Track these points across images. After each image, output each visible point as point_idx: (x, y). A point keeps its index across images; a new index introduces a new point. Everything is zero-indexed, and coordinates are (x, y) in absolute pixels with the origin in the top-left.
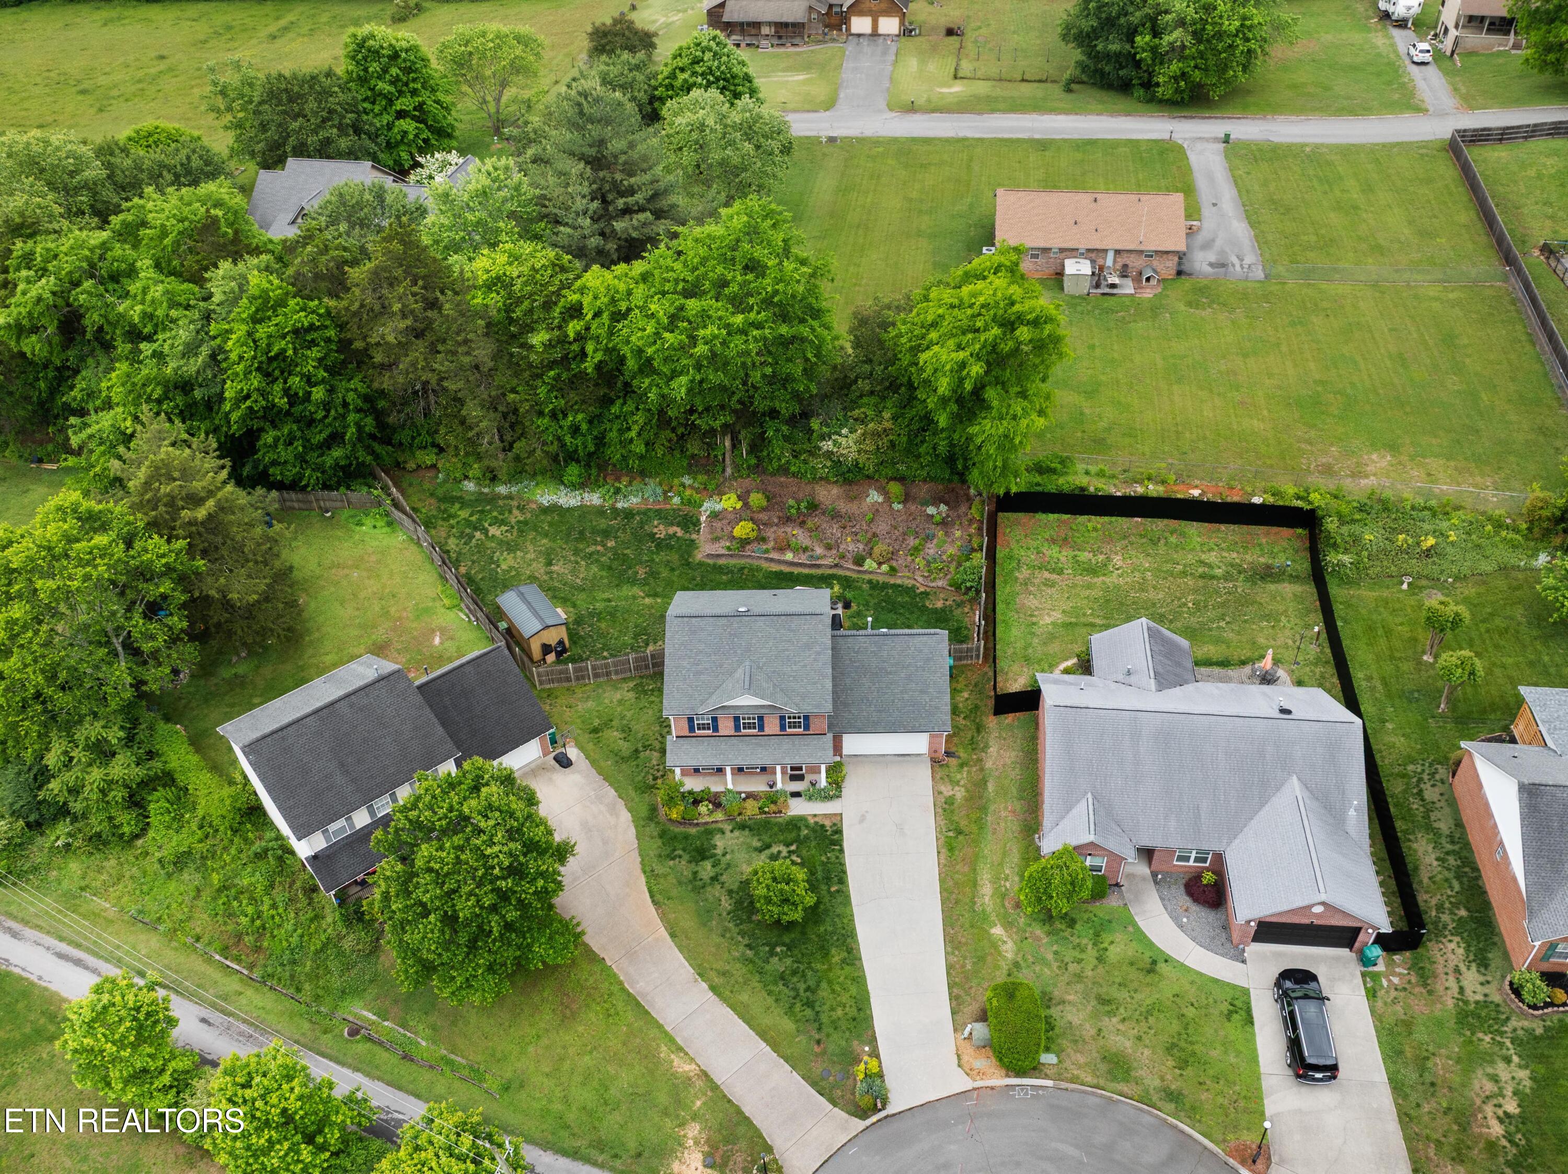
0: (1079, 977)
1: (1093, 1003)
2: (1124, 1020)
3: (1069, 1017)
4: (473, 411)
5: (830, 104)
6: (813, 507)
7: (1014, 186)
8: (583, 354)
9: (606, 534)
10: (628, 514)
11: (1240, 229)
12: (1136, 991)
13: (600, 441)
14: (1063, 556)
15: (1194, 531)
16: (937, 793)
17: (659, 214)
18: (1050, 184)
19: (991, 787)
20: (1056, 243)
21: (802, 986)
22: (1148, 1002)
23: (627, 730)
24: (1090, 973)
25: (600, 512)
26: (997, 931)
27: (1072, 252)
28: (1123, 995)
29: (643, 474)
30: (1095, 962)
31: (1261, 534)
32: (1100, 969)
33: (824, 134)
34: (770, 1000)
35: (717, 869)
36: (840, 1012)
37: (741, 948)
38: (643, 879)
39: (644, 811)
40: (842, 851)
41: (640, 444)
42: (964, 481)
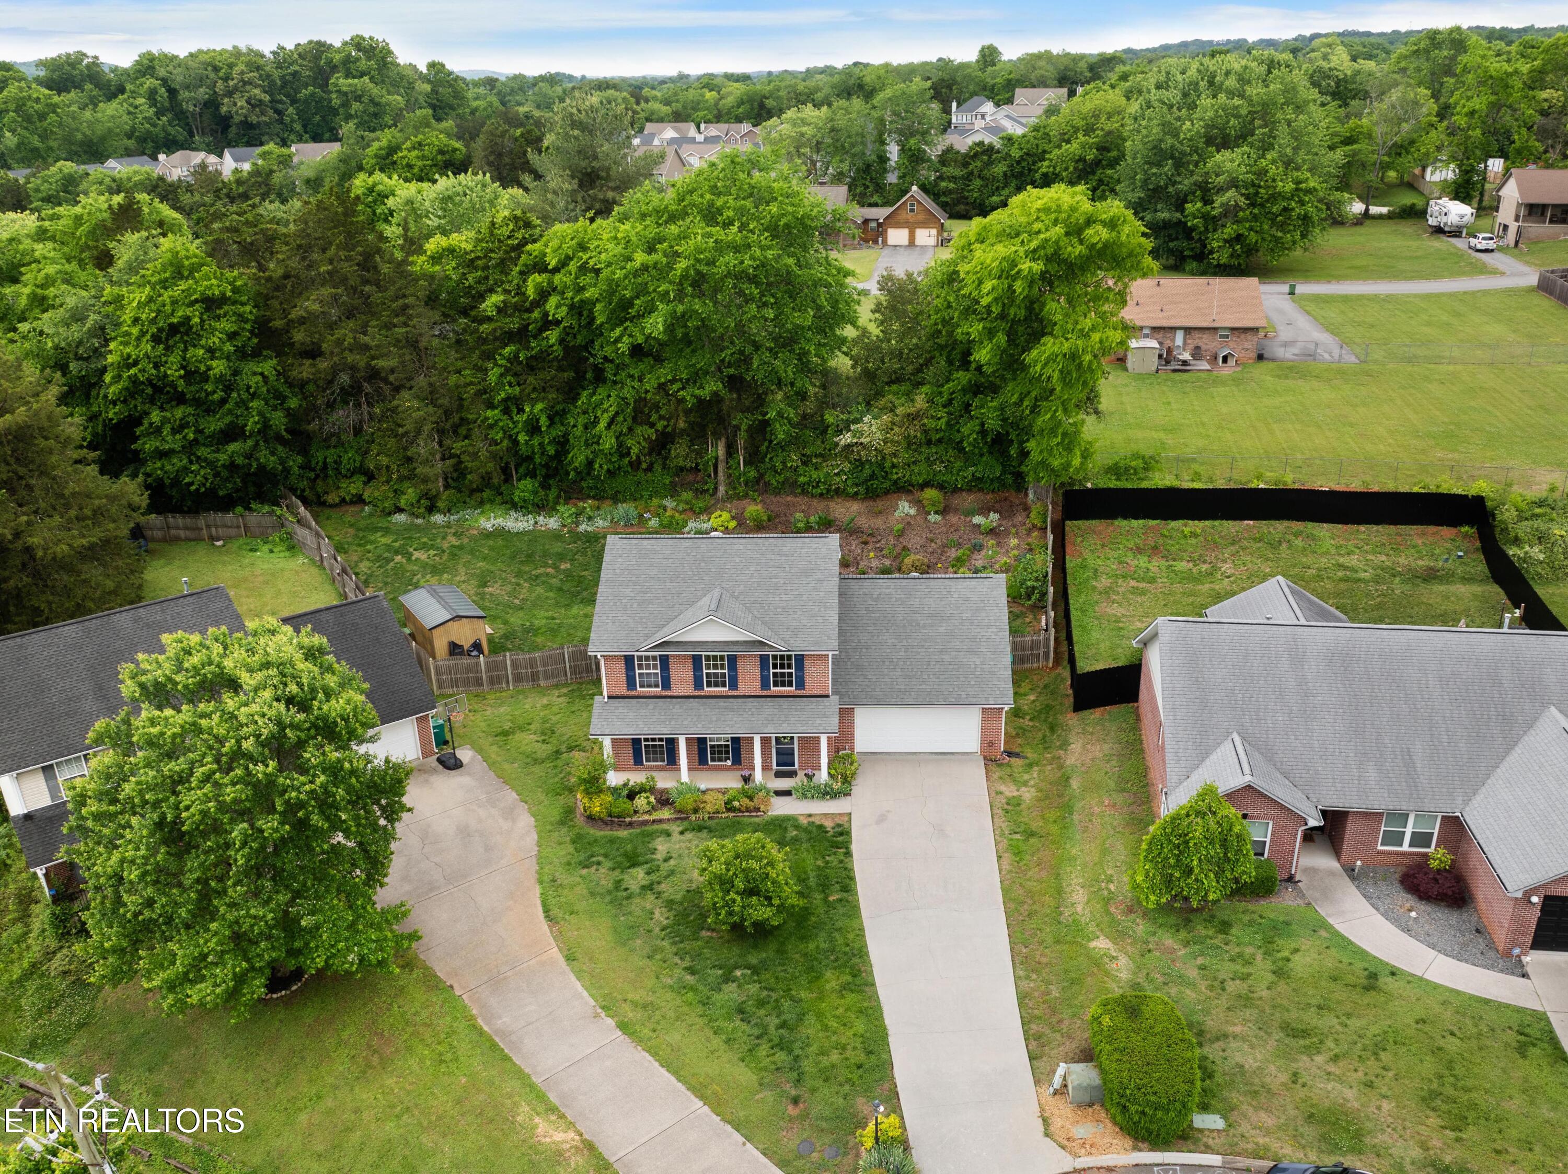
0: (1246, 1000)
1: (1278, 1035)
2: (1335, 1059)
3: (1238, 1058)
6: (827, 520)
9: (561, 557)
11: (1323, 336)
12: (1349, 1015)
13: (561, 444)
14: (1154, 566)
15: (1324, 532)
16: (994, 794)
19: (1075, 784)
21: (773, 1021)
22: (1374, 1029)
23: (547, 733)
24: (1265, 993)
25: (556, 536)
26: (1102, 944)
27: (1136, 332)
28: (1329, 1021)
30: (1272, 977)
31: (1415, 535)
32: (1282, 987)
34: (717, 1042)
35: (654, 877)
36: (835, 1057)
37: (678, 972)
38: (538, 890)
39: (555, 813)
40: (848, 854)
41: (609, 443)
42: (1020, 482)
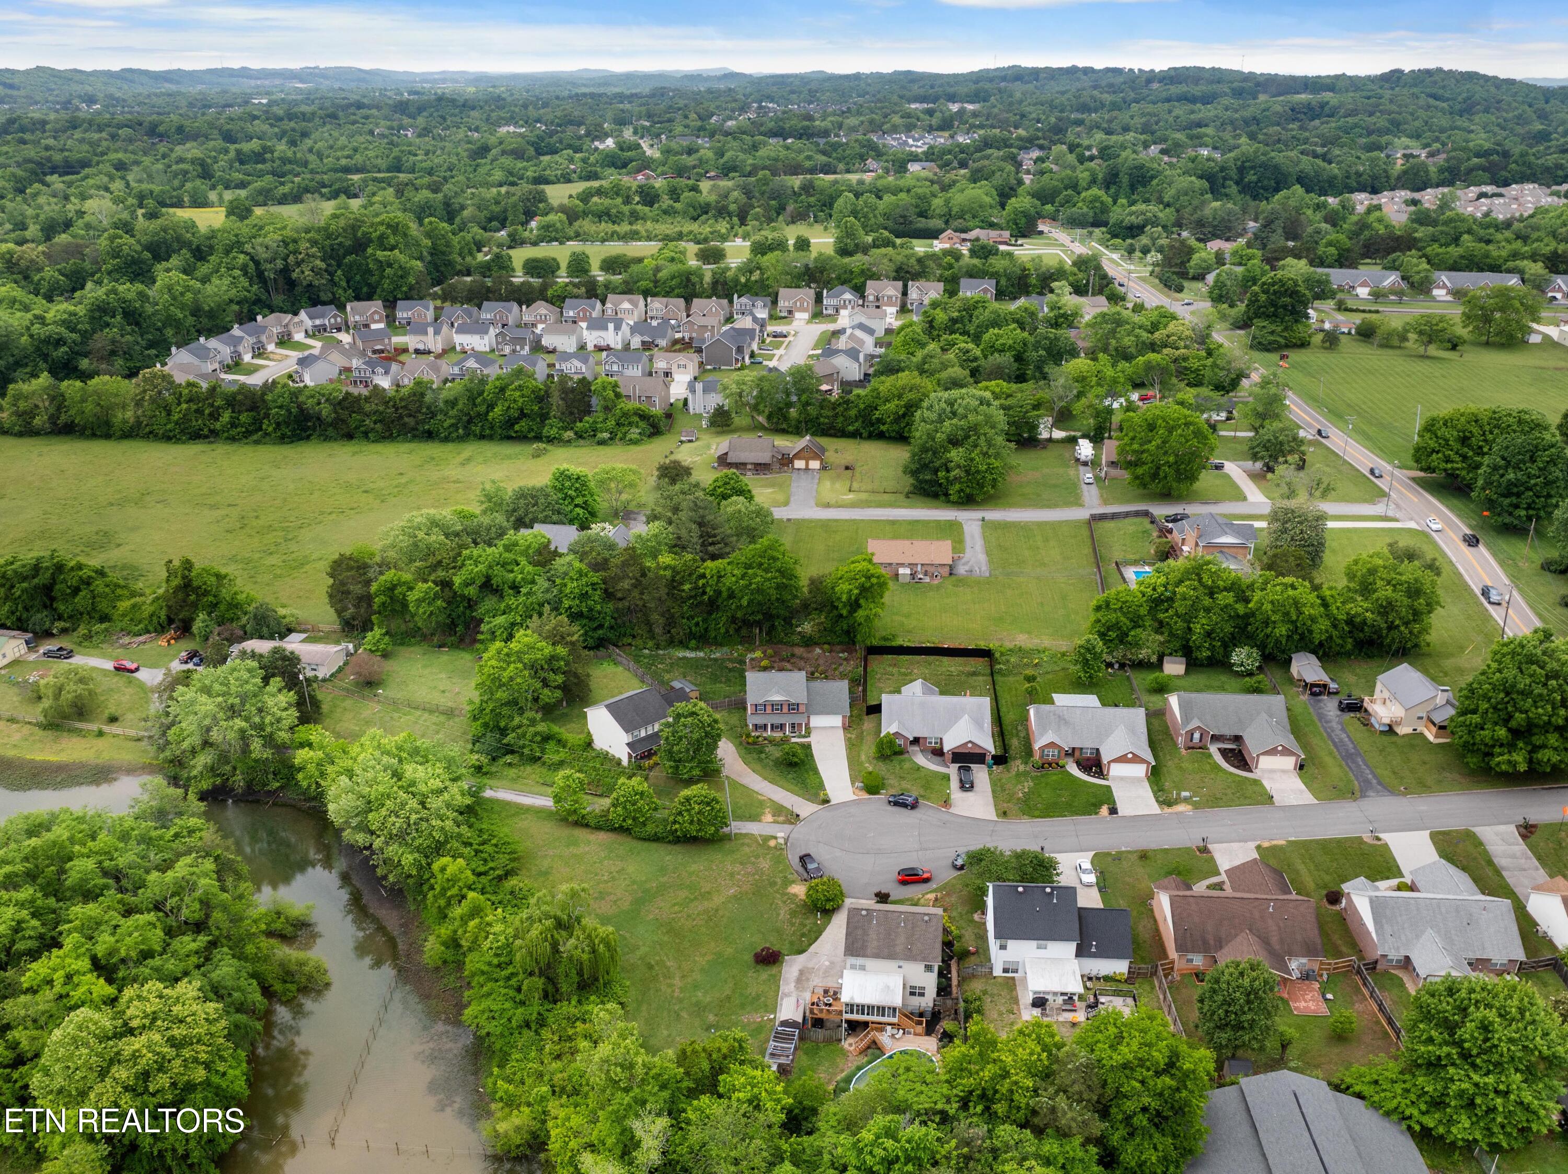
0: (893, 773)
1: (898, 778)
2: (907, 781)
3: (890, 781)
4: (655, 617)
5: (786, 503)
6: (793, 655)
7: (877, 538)
8: (704, 593)
9: (707, 666)
10: (716, 660)
11: (982, 557)
12: (911, 775)
13: (706, 630)
14: (895, 670)
15: (946, 660)
16: (845, 736)
17: (726, 544)
18: (895, 537)
19: (865, 733)
20: (894, 561)
21: (800, 780)
22: (916, 777)
24: (897, 772)
25: (704, 659)
26: (867, 764)
27: (902, 565)
28: (908, 776)
29: (721, 645)
30: (899, 770)
31: (972, 660)
32: (901, 771)
33: (785, 518)
34: (790, 784)
35: (767, 756)
36: (814, 785)
37: (778, 772)
38: (742, 760)
39: (743, 746)
40: (811, 749)
41: (723, 630)
42: (854, 643)
